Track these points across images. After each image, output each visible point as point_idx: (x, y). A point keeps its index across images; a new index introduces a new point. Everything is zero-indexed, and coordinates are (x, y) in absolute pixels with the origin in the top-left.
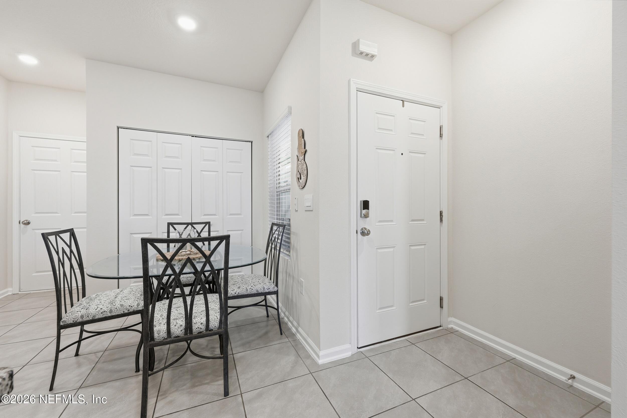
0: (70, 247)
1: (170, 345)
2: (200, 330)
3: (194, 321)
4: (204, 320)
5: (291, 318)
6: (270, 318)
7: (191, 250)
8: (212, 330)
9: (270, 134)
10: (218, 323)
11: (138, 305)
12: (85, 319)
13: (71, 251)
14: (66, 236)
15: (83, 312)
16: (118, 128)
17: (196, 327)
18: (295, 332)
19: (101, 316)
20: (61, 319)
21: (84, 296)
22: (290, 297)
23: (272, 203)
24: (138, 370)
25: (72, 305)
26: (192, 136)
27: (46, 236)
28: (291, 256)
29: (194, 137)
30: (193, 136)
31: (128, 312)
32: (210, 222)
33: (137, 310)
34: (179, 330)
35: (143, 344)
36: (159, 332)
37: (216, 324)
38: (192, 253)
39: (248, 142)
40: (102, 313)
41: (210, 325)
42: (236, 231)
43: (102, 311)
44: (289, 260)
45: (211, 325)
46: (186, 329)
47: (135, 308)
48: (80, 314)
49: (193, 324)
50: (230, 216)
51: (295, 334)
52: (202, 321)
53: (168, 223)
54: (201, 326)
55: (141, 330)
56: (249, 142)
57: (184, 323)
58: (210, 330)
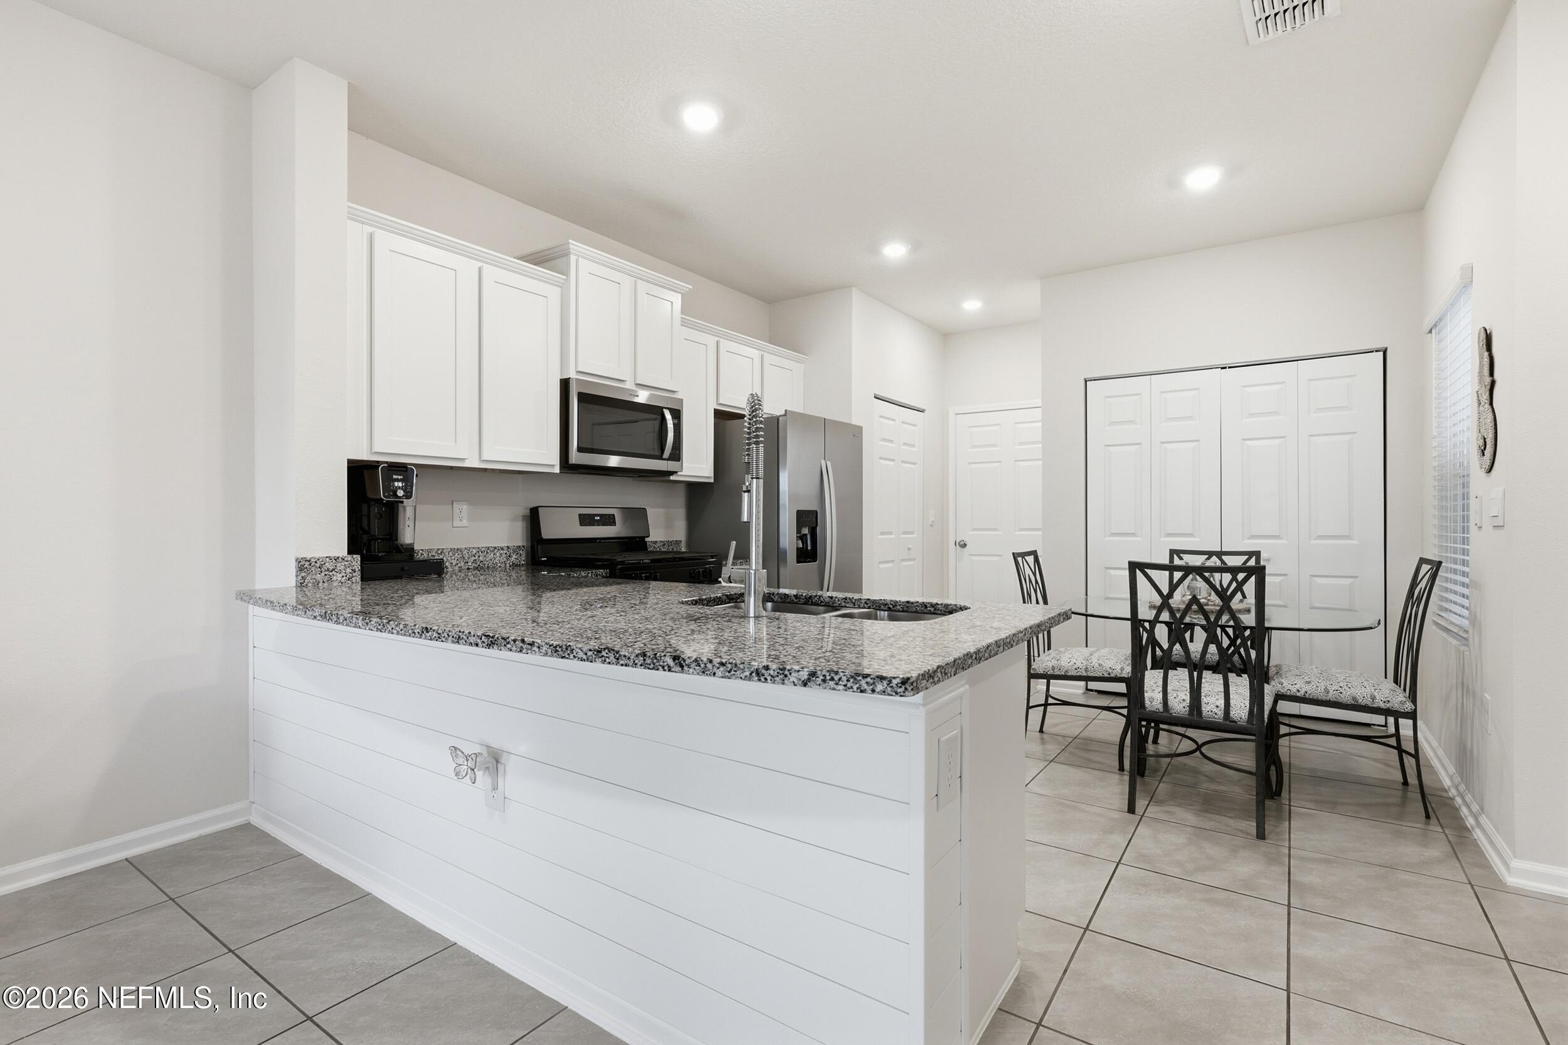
0: (1035, 574)
1: (1171, 760)
2: (1214, 715)
3: (1204, 700)
4: (1221, 702)
5: (1468, 798)
6: (1410, 788)
7: (1209, 598)
8: (1236, 722)
9: (1435, 326)
10: (1247, 713)
11: (1122, 669)
12: (1057, 672)
13: (1037, 582)
14: (1030, 559)
15: (1054, 662)
16: (1086, 381)
17: (1208, 710)
18: (1471, 825)
19: (1074, 673)
20: (1031, 667)
21: (1049, 649)
22: (1469, 745)
23: (1442, 507)
24: (1121, 769)
25: (1039, 656)
26: (1222, 368)
27: (1016, 556)
28: (1471, 640)
29: (1227, 369)
30: (1225, 368)
31: (1108, 676)
32: (1260, 552)
33: (1121, 676)
34: (1182, 706)
35: (1130, 732)
36: (1152, 700)
37: (1243, 714)
38: (1210, 603)
39: (1372, 352)
40: (1076, 669)
41: (1232, 713)
42: (1334, 579)
43: (1076, 666)
44: (1467, 653)
45: (1234, 713)
46: (1191, 706)
47: (1117, 672)
48: (1050, 664)
49: (1203, 703)
50: (1319, 542)
51: (1471, 829)
52: (1218, 703)
53: (1171, 550)
54: (1215, 710)
55: (1126, 713)
56: (1376, 351)
57: (1189, 698)
58: (1230, 721)
